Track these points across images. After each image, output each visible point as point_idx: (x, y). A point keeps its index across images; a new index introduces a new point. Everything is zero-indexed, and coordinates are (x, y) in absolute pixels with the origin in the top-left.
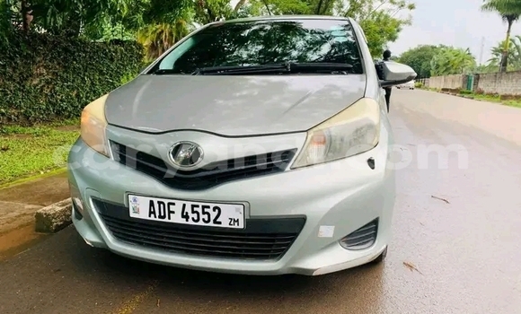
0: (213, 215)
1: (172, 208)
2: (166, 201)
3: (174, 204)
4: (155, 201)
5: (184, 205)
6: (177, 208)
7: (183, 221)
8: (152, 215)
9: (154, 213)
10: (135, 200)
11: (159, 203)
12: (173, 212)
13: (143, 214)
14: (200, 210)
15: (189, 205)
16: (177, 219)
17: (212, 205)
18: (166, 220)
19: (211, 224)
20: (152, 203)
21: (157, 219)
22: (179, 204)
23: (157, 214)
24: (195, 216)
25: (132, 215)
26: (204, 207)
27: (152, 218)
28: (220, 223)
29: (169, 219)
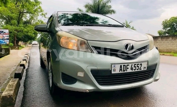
0: (140, 66)
1: (128, 67)
2: (126, 65)
3: (129, 65)
4: (122, 65)
5: (132, 65)
6: (129, 67)
7: (131, 71)
8: (121, 71)
9: (121, 70)
10: (114, 66)
11: (124, 66)
12: (128, 68)
13: (117, 71)
14: (136, 66)
15: (133, 64)
16: (129, 70)
17: (140, 63)
18: (126, 72)
19: (139, 70)
21: (123, 72)
22: (130, 65)
23: (123, 70)
24: (135, 68)
25: (113, 72)
26: (138, 64)
27: (121, 72)
28: (141, 69)
29: (127, 71)
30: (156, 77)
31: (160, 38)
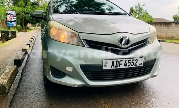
0: (135, 62)
1: (121, 62)
2: (119, 60)
3: (122, 61)
4: (115, 61)
5: (126, 61)
6: (123, 63)
7: (125, 67)
8: (113, 67)
9: (114, 66)
10: (106, 62)
11: (116, 61)
12: (121, 64)
13: (109, 67)
14: (131, 62)
15: (127, 60)
16: (122, 66)
17: (135, 59)
18: (118, 68)
19: (134, 66)
20: (113, 62)
21: (115, 68)
22: (124, 60)
23: (115, 66)
24: (129, 64)
25: (104, 68)
26: (133, 60)
27: (113, 68)
28: (136, 65)
29: (120, 67)
30: (153, 73)
31: (174, 24)
